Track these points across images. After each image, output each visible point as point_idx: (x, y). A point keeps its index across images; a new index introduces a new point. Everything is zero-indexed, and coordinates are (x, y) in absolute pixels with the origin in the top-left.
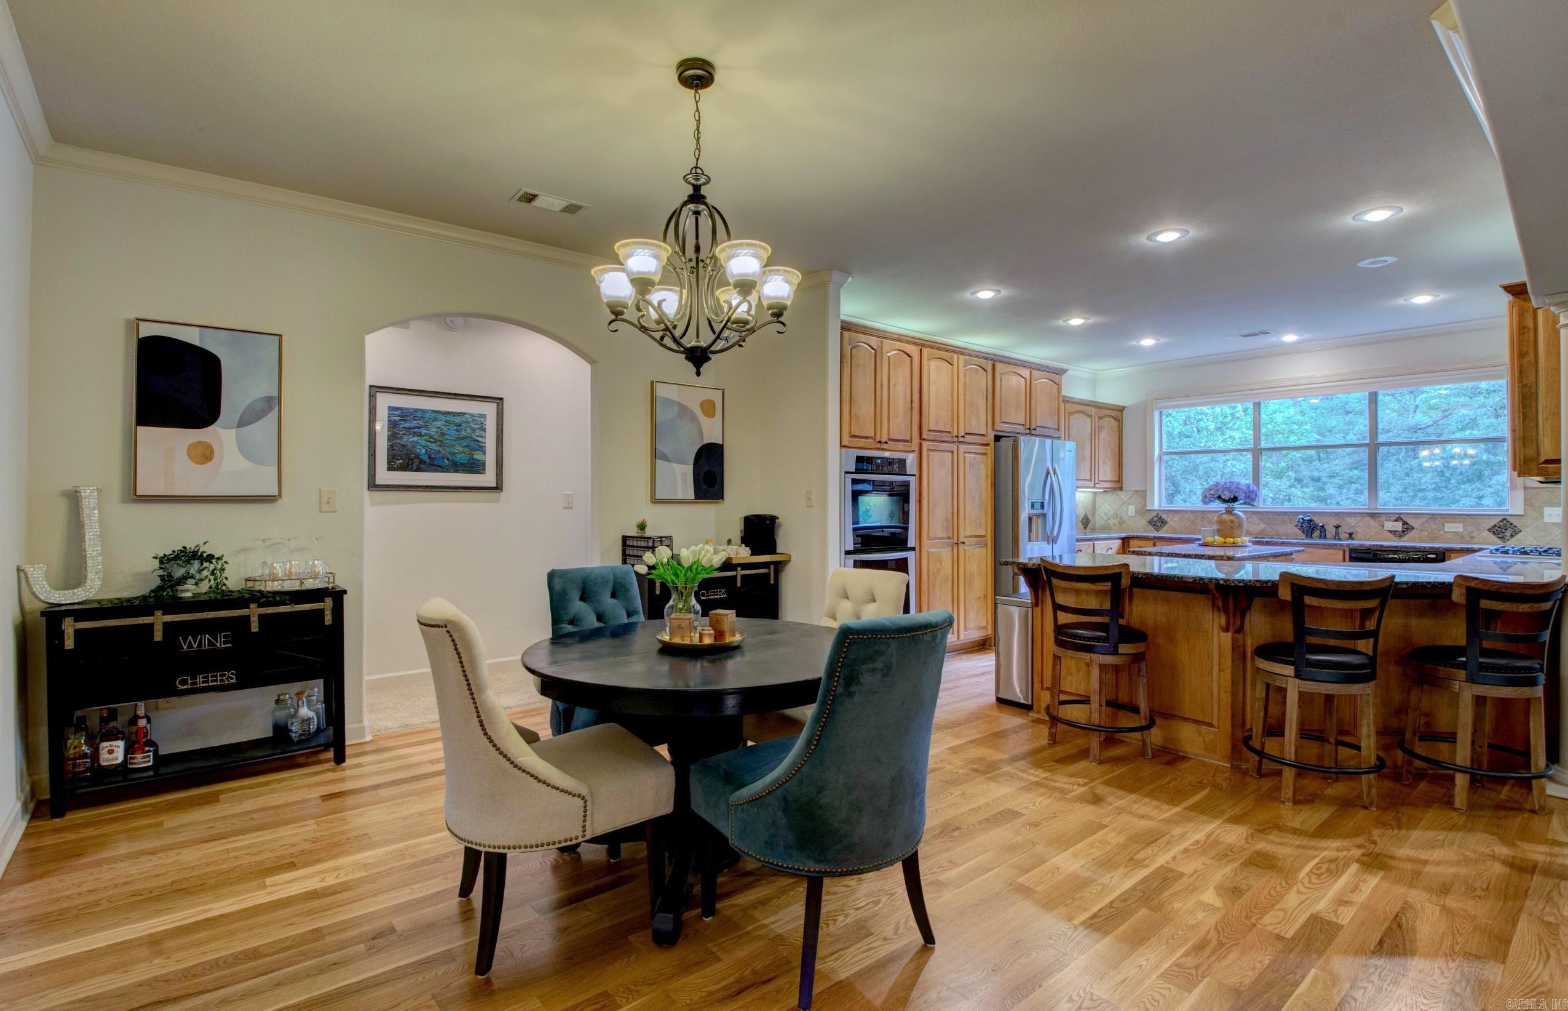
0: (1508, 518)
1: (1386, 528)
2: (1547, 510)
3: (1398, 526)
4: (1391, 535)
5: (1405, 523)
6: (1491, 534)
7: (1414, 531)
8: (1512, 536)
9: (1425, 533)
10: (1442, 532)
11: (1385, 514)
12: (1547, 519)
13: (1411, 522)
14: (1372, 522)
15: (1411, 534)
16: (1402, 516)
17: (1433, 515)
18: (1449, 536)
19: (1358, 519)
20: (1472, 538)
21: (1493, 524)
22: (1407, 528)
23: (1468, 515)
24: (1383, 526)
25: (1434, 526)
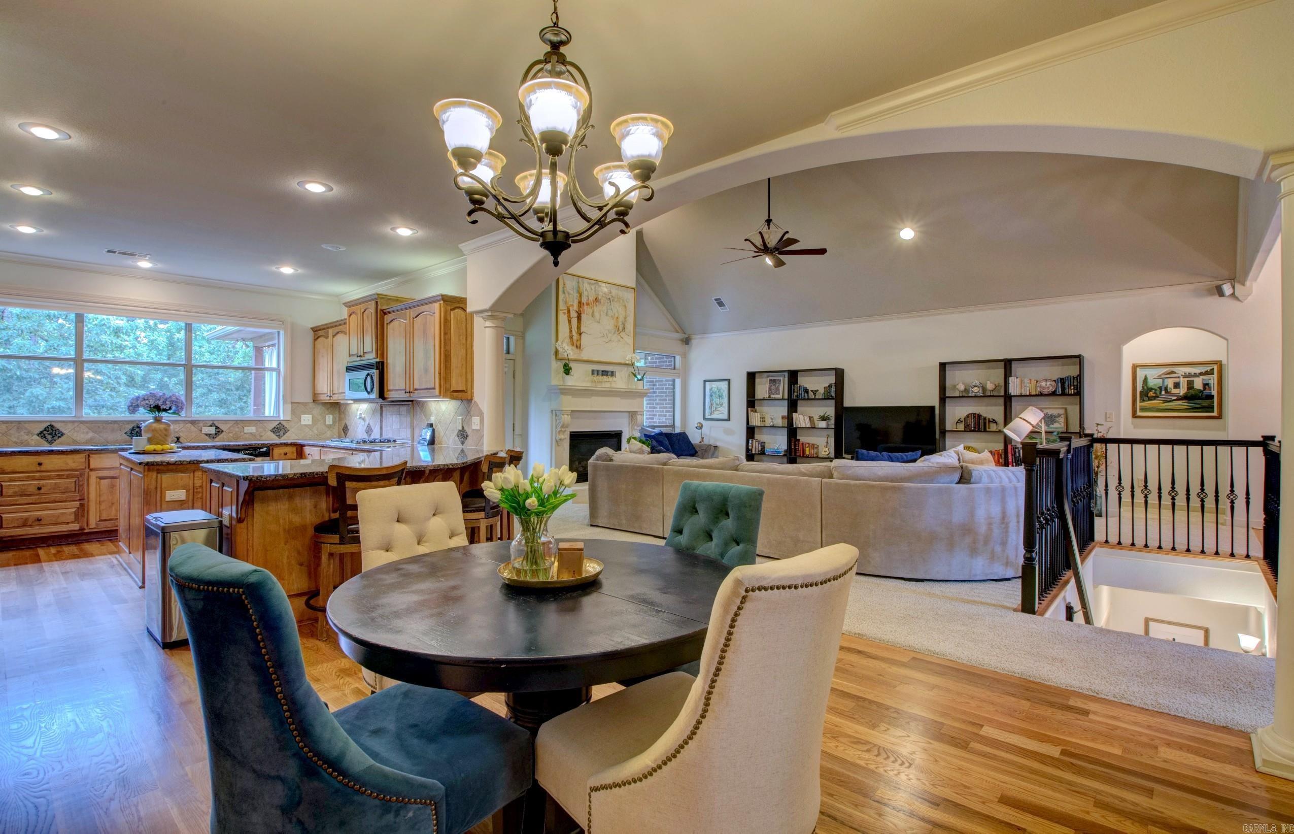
0: (283, 423)
1: (203, 432)
2: (303, 417)
3: (212, 430)
4: (207, 437)
5: (217, 428)
6: (272, 434)
7: (223, 434)
8: (284, 434)
9: (231, 435)
10: (242, 434)
11: (203, 421)
12: (303, 423)
13: (222, 427)
14: (192, 427)
15: (221, 436)
16: (215, 422)
17: (237, 421)
18: (247, 436)
19: (182, 425)
20: (261, 436)
21: (273, 427)
22: (219, 431)
23: (259, 421)
24: (201, 431)
25: (237, 430)
